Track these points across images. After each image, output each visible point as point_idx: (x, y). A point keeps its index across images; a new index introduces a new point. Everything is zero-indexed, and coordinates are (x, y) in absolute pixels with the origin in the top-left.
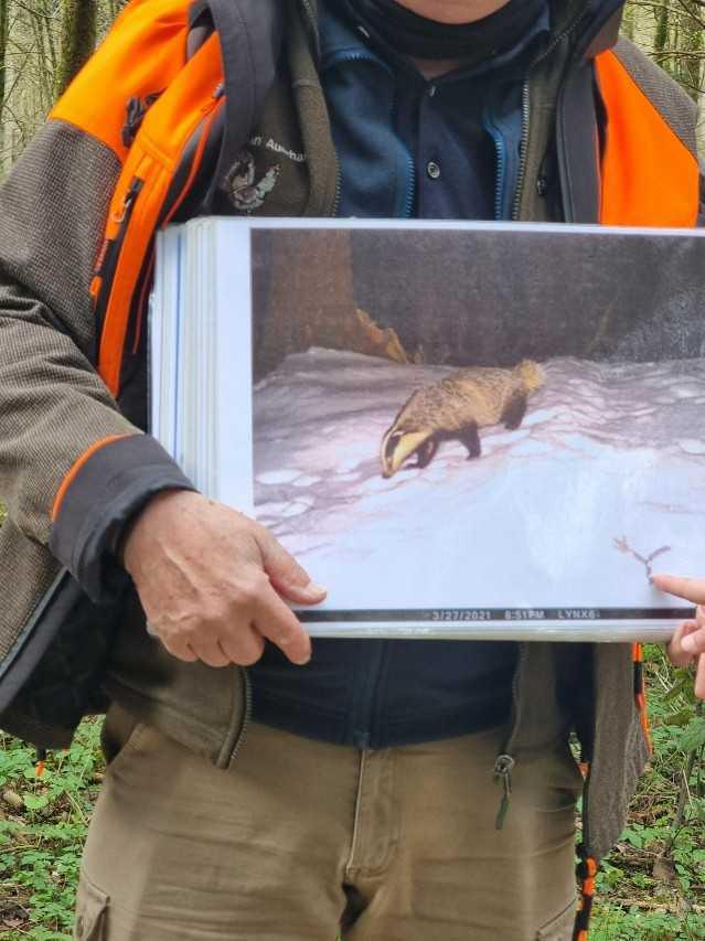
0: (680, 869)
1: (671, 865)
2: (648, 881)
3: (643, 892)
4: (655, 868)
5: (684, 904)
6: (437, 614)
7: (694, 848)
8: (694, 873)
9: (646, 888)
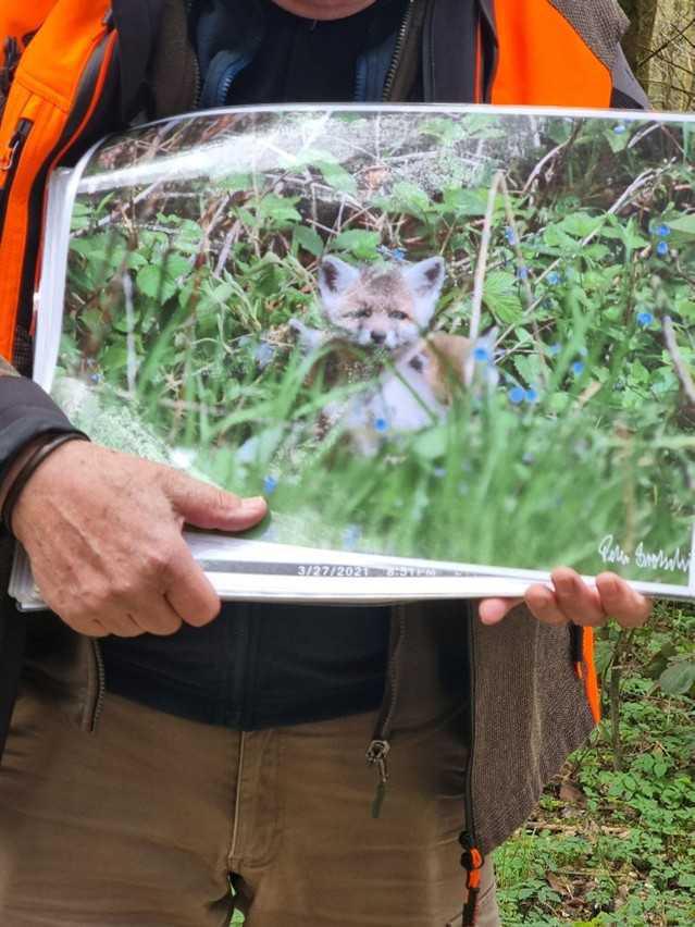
0: (588, 791)
1: (579, 787)
2: (556, 803)
3: (552, 814)
4: (562, 790)
5: (595, 827)
6: (303, 568)
7: (600, 770)
8: (600, 794)
9: (554, 810)
